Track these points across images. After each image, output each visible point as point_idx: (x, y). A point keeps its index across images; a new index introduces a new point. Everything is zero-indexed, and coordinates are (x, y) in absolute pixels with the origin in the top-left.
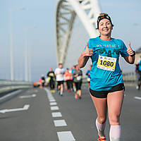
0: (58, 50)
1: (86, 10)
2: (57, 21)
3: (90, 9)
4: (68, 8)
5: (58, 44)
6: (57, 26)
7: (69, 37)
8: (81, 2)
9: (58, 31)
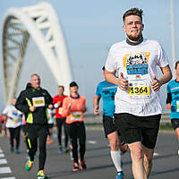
0: (6, 83)
1: (42, 30)
2: (4, 44)
3: (47, 29)
4: (18, 27)
5: (6, 76)
6: (4, 51)
7: (21, 66)
8: (35, 19)
9: (5, 59)
